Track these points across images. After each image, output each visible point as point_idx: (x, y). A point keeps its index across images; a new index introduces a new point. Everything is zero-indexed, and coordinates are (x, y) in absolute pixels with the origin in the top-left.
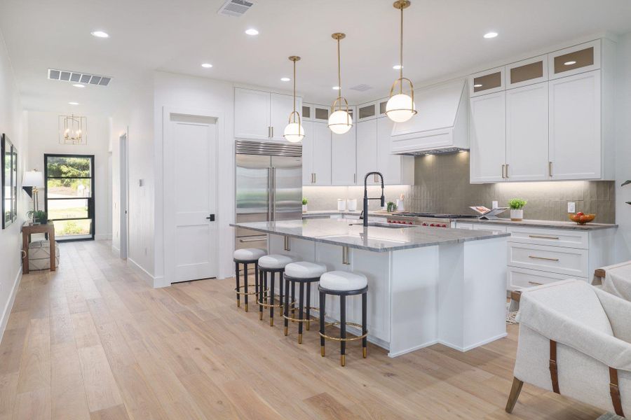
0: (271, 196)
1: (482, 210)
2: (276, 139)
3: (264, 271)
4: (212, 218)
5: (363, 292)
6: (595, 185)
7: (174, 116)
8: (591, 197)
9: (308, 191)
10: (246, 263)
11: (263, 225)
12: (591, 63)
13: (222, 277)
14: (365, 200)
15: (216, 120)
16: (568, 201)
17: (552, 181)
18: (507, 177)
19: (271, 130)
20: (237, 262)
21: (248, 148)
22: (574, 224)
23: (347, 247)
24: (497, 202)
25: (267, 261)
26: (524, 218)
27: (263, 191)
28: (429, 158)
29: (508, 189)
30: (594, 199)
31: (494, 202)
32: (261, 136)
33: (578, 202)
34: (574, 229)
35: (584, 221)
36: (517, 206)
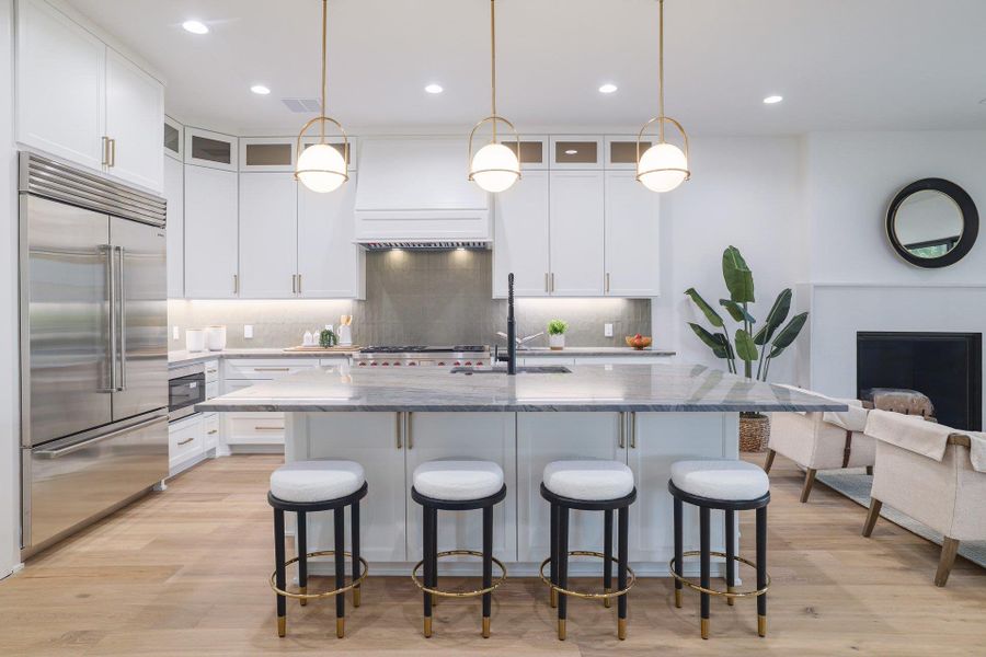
8: (629, 318)
16: (604, 323)
18: (552, 291)
19: (109, 147)
26: (566, 345)
28: (397, 255)
30: (632, 320)
33: (616, 323)
35: (641, 346)
36: (559, 331)
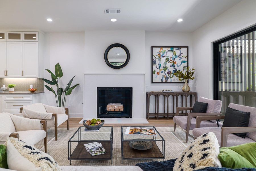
6: (38, 79)
8: (37, 83)
12: (35, 38)
16: (31, 84)
17: (23, 77)
18: (7, 75)
22: (30, 92)
24: (5, 85)
26: (14, 91)
30: (38, 84)
31: (3, 85)
33: (34, 85)
34: (30, 94)
35: (33, 91)
36: (11, 87)
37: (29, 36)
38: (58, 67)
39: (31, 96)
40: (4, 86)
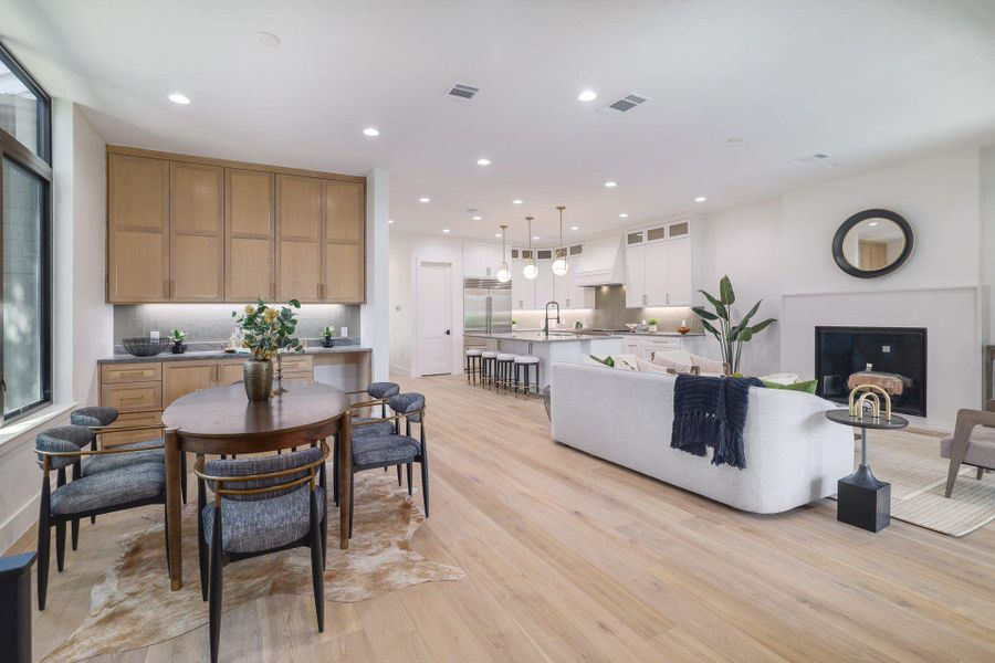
0: (489, 318)
1: (631, 326)
2: (491, 277)
3: (485, 360)
4: (448, 332)
5: (537, 364)
7: (424, 264)
8: (691, 317)
9: (516, 313)
10: (474, 357)
11: (485, 335)
12: (686, 232)
13: (455, 373)
14: (547, 319)
15: (450, 265)
16: (682, 319)
17: (669, 306)
18: (646, 304)
19: (488, 270)
20: (469, 357)
21: (472, 284)
22: (679, 334)
23: (531, 343)
25: (486, 354)
27: (483, 314)
28: (605, 290)
29: (652, 312)
30: (694, 318)
31: (641, 321)
32: (481, 275)
33: (688, 321)
34: (679, 336)
35: (684, 332)
36: (653, 323)
37: (679, 230)
38: (725, 285)
39: (678, 339)
40: (644, 322)
